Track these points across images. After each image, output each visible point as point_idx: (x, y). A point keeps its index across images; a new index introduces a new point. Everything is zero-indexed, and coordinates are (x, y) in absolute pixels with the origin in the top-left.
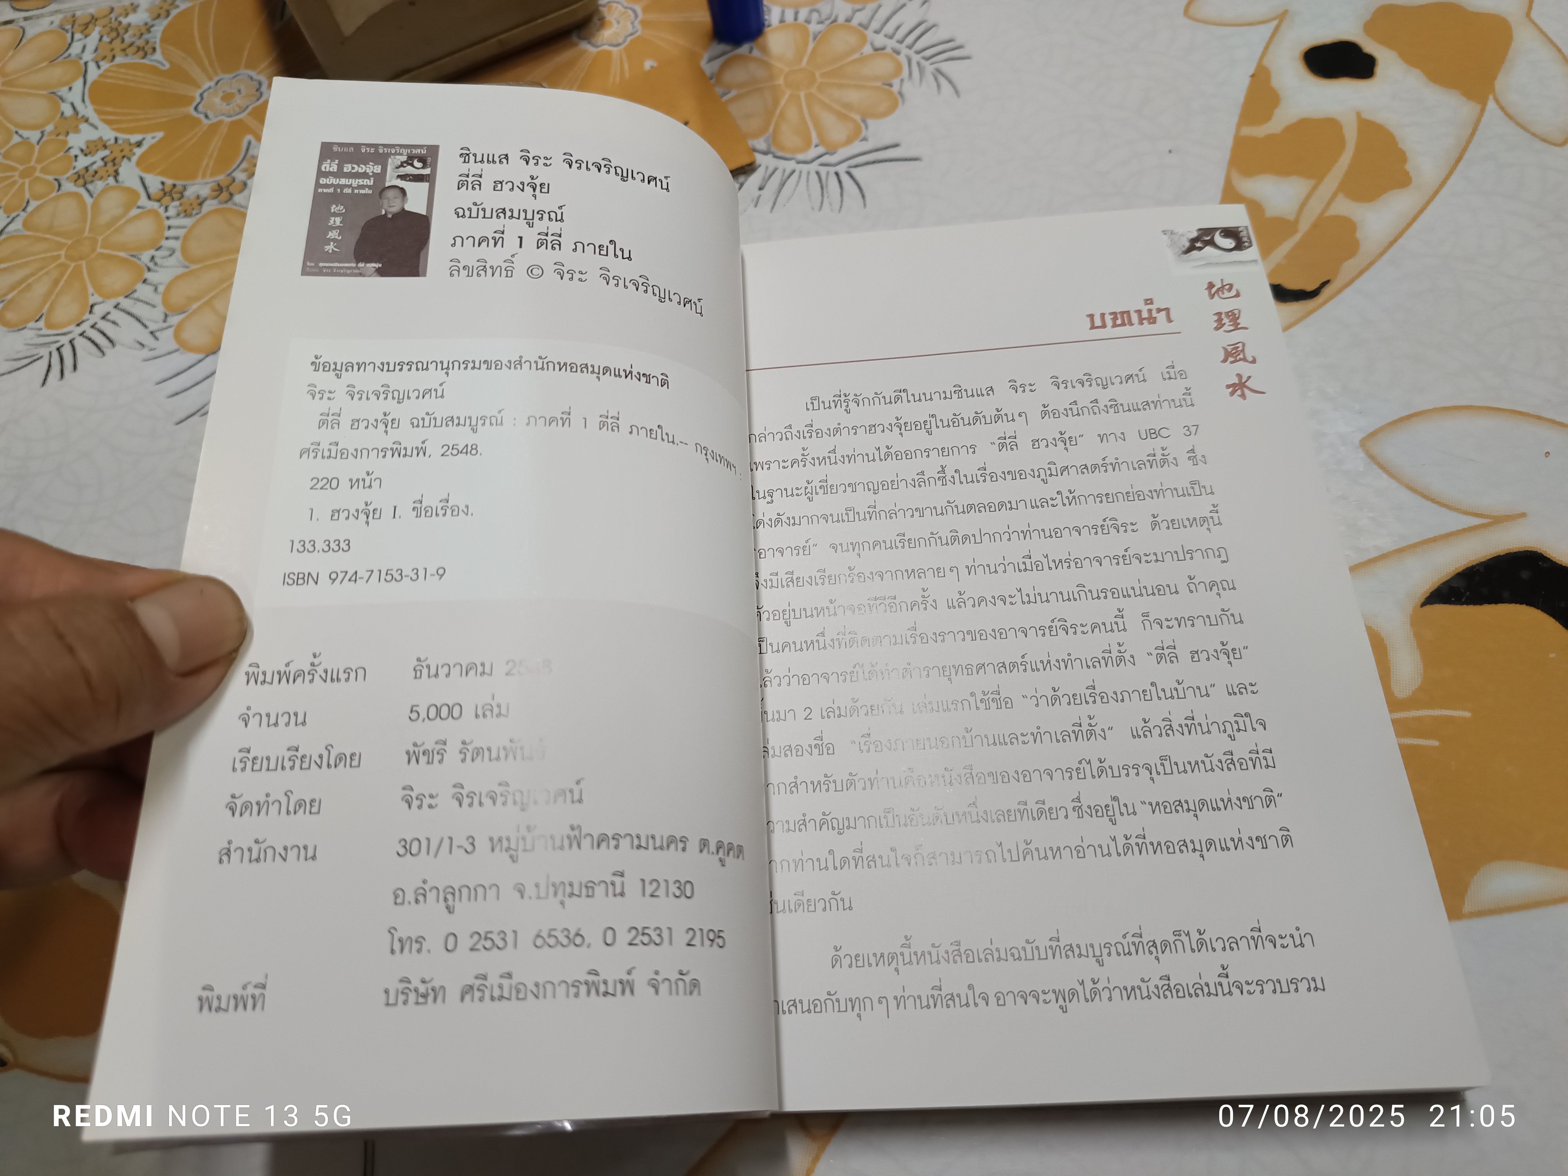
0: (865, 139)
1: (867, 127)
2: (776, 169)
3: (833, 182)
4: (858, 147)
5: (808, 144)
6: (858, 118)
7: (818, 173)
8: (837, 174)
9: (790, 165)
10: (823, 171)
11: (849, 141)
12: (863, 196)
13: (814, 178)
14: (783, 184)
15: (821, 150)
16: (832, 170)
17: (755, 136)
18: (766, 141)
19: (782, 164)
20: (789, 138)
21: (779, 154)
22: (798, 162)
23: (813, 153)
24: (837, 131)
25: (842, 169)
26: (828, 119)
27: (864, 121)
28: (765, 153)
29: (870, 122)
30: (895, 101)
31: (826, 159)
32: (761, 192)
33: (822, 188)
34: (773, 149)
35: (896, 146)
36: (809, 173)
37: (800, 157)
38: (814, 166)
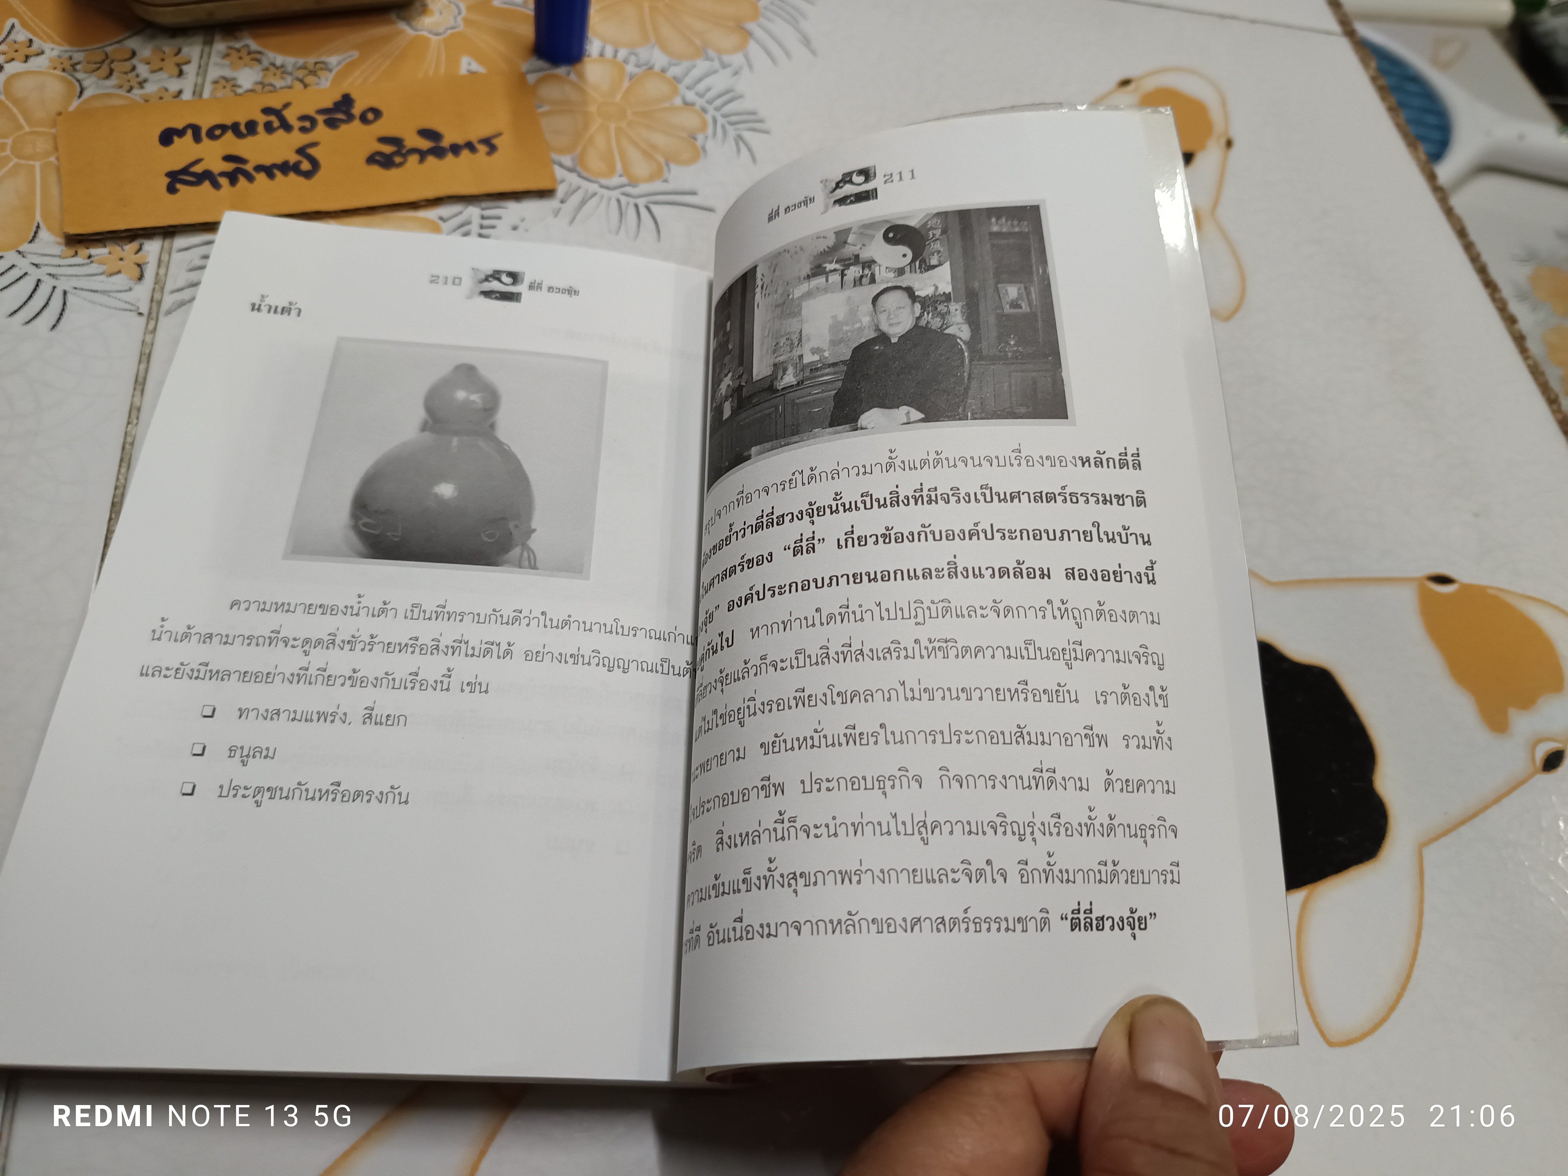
0: (666, 181)
1: (669, 170)
2: (578, 188)
3: (631, 212)
4: (658, 186)
5: (612, 171)
6: (662, 160)
7: (618, 201)
8: (636, 206)
9: (593, 187)
10: (624, 199)
11: (651, 178)
12: (658, 231)
13: (614, 203)
14: (583, 203)
15: (624, 180)
16: (632, 201)
17: (563, 151)
18: (573, 160)
19: (585, 184)
20: (595, 162)
21: (585, 174)
22: (602, 186)
23: (615, 181)
24: (641, 168)
25: (641, 202)
26: (634, 155)
27: (668, 165)
28: (571, 170)
29: (673, 166)
30: (696, 154)
31: (628, 189)
32: (563, 205)
33: (621, 214)
34: (579, 169)
35: (694, 193)
36: (610, 199)
37: (604, 181)
38: (615, 194)
